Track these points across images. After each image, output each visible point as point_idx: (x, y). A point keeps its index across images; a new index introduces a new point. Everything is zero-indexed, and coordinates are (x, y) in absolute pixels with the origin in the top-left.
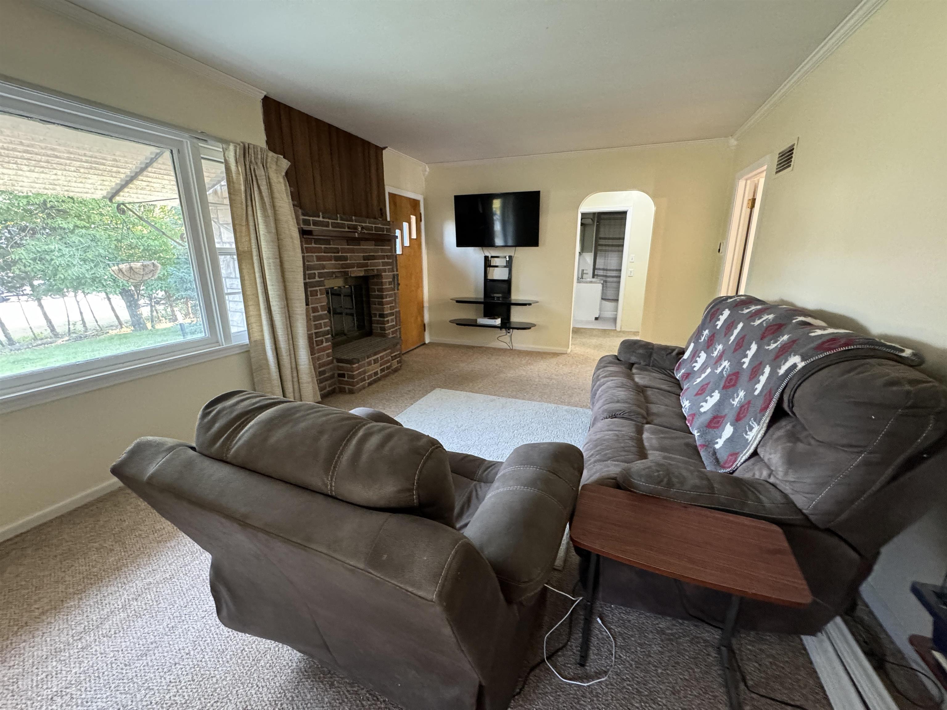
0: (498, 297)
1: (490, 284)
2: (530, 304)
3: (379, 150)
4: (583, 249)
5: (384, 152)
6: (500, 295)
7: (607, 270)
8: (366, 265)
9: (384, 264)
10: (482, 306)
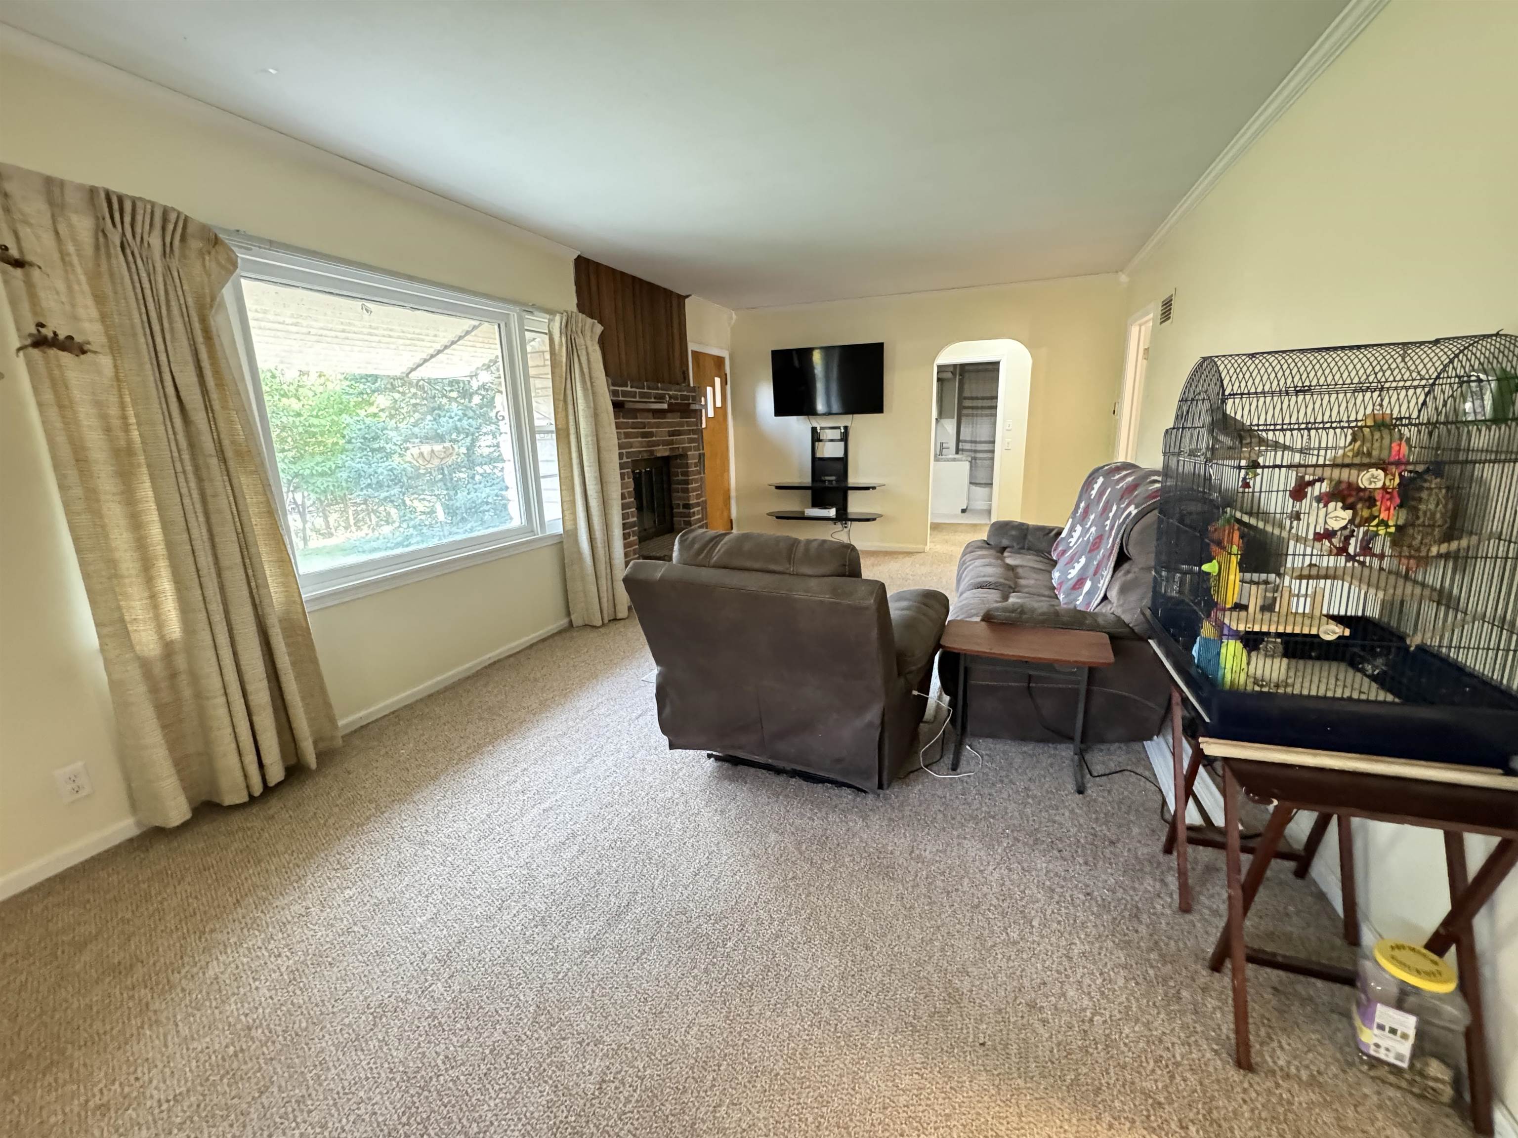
0: (830, 481)
1: (819, 465)
2: (874, 488)
3: (682, 299)
4: (941, 414)
5: (687, 301)
6: (833, 478)
7: (975, 442)
8: (671, 443)
9: (691, 441)
10: (809, 492)
